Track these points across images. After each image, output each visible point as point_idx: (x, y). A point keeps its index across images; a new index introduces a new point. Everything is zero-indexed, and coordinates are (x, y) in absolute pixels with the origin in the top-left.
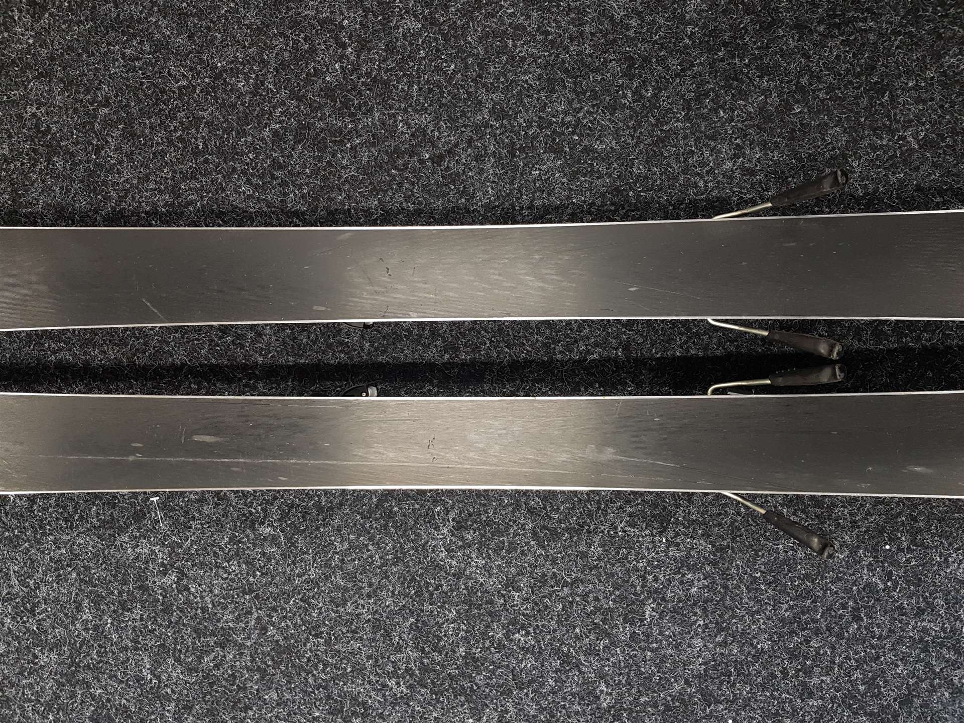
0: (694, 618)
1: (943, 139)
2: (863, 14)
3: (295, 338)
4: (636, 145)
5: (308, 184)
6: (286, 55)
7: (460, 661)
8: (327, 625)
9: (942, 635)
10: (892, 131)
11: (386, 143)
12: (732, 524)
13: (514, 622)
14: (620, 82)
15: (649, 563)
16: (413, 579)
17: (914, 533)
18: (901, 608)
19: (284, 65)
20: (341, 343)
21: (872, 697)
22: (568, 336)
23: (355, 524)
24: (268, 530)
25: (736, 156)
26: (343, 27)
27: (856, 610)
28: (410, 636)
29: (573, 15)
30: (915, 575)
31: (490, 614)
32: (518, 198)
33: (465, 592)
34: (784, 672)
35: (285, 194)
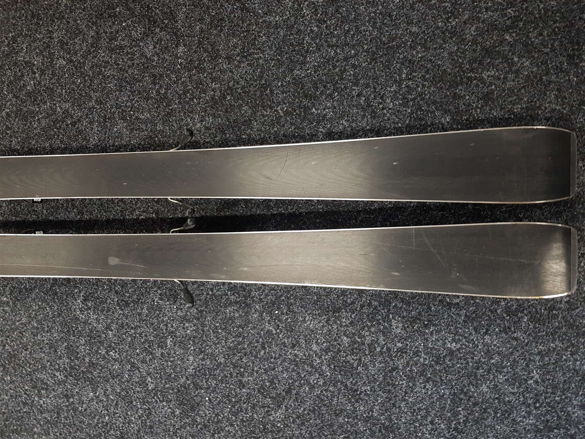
0: (189, 346)
1: (295, 111)
2: (257, 50)
3: (15, 208)
4: (158, 116)
5: (20, 136)
6: (12, 78)
7: (87, 365)
8: (30, 345)
9: (304, 358)
10: (271, 108)
11: (52, 117)
12: (205, 299)
13: (110, 346)
14: (150, 86)
15: (169, 318)
16: (66, 324)
17: (289, 305)
18: (284, 343)
19: (11, 82)
20: (34, 211)
21: (272, 389)
22: (131, 207)
23: (41, 297)
24: (5, 299)
25: (202, 121)
26: (34, 65)
27: (263, 343)
28: (65, 352)
29: (129, 56)
30: (290, 327)
31: (100, 342)
32: (108, 141)
33: (88, 331)
34: (231, 374)
35: (12, 141)
